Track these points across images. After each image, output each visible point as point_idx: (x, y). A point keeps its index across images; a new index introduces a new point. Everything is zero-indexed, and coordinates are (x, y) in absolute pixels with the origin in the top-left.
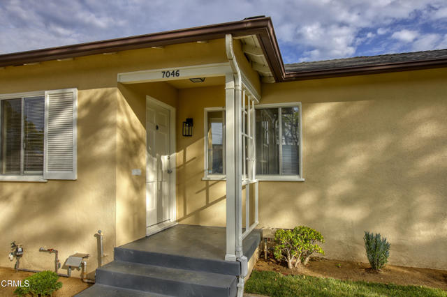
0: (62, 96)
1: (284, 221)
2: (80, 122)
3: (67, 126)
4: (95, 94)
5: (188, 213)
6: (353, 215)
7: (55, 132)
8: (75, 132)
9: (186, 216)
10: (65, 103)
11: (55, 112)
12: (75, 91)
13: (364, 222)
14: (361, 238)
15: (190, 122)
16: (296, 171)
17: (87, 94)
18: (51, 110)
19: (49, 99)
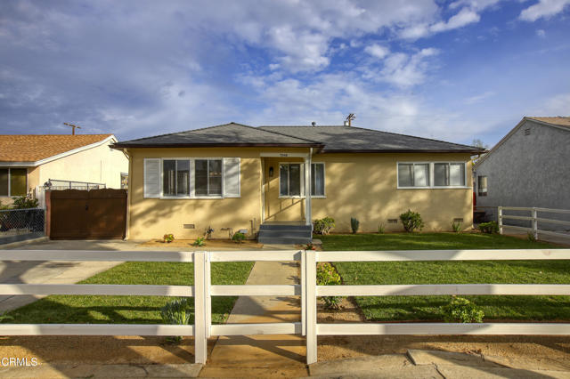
0: (233, 161)
1: (320, 216)
2: (241, 172)
3: (236, 174)
4: (250, 161)
5: (271, 214)
6: (348, 209)
7: (228, 177)
8: (240, 176)
9: (269, 217)
10: (235, 164)
11: (229, 167)
12: (240, 159)
13: (354, 213)
14: (349, 222)
15: (271, 169)
16: (323, 194)
17: (245, 160)
18: (226, 166)
19: (225, 161)
